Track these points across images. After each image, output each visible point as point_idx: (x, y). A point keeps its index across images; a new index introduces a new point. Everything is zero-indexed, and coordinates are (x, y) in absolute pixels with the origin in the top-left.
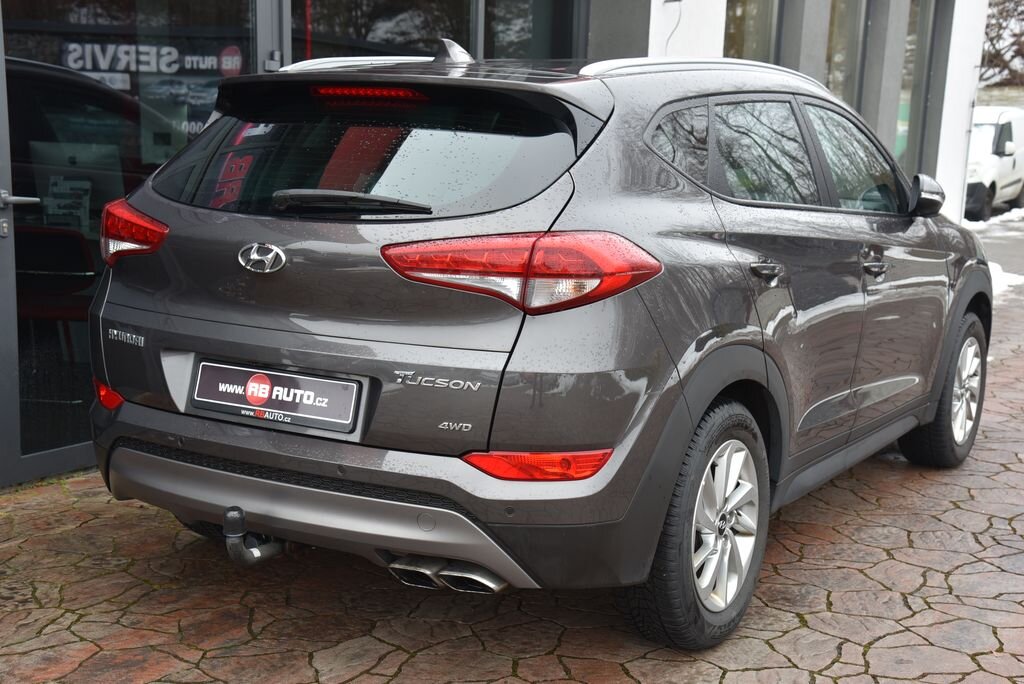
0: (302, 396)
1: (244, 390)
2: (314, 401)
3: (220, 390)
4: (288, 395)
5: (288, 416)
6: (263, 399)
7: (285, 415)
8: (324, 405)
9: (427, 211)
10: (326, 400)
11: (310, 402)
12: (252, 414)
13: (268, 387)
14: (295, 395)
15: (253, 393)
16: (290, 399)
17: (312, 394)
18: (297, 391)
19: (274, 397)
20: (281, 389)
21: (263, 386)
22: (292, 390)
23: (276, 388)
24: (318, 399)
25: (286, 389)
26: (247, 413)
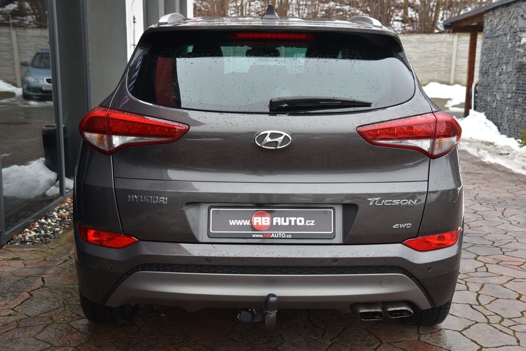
0: (295, 221)
1: (251, 222)
2: (305, 222)
3: (231, 224)
4: (285, 221)
5: (289, 234)
6: (267, 226)
7: (286, 234)
8: (312, 224)
9: (369, 105)
10: (313, 221)
11: (302, 223)
12: (261, 236)
13: (268, 219)
14: (290, 221)
15: (258, 223)
16: (287, 223)
17: (303, 219)
18: (290, 218)
19: (274, 224)
20: (279, 218)
21: (264, 218)
22: (287, 219)
23: (275, 219)
24: (307, 222)
25: (283, 219)
26: (257, 236)
